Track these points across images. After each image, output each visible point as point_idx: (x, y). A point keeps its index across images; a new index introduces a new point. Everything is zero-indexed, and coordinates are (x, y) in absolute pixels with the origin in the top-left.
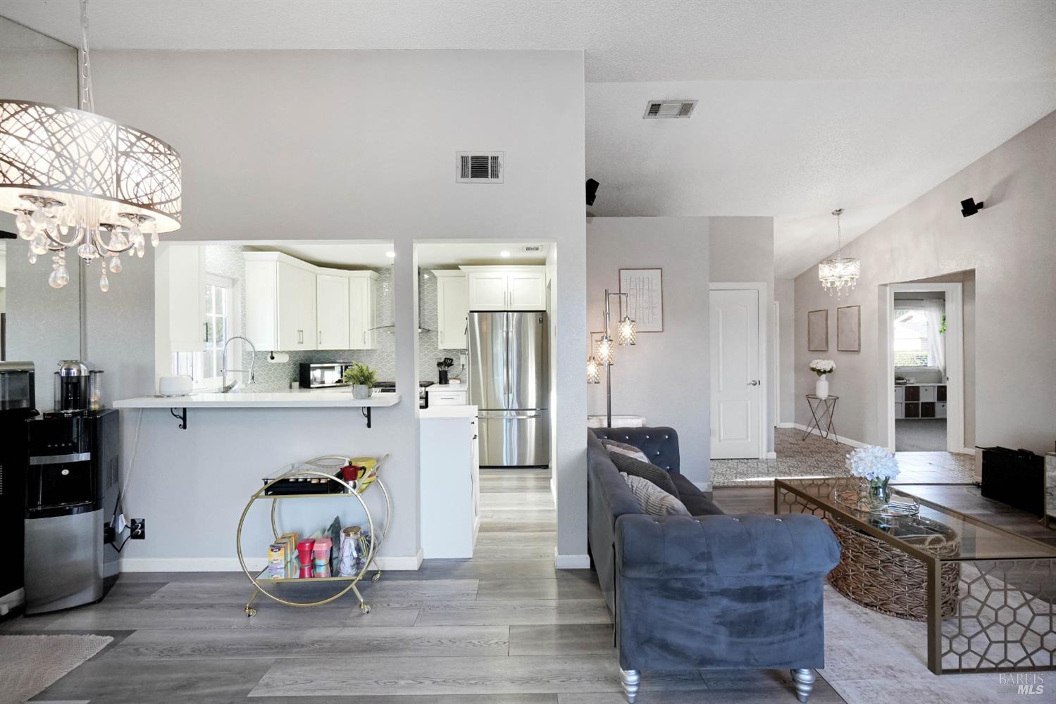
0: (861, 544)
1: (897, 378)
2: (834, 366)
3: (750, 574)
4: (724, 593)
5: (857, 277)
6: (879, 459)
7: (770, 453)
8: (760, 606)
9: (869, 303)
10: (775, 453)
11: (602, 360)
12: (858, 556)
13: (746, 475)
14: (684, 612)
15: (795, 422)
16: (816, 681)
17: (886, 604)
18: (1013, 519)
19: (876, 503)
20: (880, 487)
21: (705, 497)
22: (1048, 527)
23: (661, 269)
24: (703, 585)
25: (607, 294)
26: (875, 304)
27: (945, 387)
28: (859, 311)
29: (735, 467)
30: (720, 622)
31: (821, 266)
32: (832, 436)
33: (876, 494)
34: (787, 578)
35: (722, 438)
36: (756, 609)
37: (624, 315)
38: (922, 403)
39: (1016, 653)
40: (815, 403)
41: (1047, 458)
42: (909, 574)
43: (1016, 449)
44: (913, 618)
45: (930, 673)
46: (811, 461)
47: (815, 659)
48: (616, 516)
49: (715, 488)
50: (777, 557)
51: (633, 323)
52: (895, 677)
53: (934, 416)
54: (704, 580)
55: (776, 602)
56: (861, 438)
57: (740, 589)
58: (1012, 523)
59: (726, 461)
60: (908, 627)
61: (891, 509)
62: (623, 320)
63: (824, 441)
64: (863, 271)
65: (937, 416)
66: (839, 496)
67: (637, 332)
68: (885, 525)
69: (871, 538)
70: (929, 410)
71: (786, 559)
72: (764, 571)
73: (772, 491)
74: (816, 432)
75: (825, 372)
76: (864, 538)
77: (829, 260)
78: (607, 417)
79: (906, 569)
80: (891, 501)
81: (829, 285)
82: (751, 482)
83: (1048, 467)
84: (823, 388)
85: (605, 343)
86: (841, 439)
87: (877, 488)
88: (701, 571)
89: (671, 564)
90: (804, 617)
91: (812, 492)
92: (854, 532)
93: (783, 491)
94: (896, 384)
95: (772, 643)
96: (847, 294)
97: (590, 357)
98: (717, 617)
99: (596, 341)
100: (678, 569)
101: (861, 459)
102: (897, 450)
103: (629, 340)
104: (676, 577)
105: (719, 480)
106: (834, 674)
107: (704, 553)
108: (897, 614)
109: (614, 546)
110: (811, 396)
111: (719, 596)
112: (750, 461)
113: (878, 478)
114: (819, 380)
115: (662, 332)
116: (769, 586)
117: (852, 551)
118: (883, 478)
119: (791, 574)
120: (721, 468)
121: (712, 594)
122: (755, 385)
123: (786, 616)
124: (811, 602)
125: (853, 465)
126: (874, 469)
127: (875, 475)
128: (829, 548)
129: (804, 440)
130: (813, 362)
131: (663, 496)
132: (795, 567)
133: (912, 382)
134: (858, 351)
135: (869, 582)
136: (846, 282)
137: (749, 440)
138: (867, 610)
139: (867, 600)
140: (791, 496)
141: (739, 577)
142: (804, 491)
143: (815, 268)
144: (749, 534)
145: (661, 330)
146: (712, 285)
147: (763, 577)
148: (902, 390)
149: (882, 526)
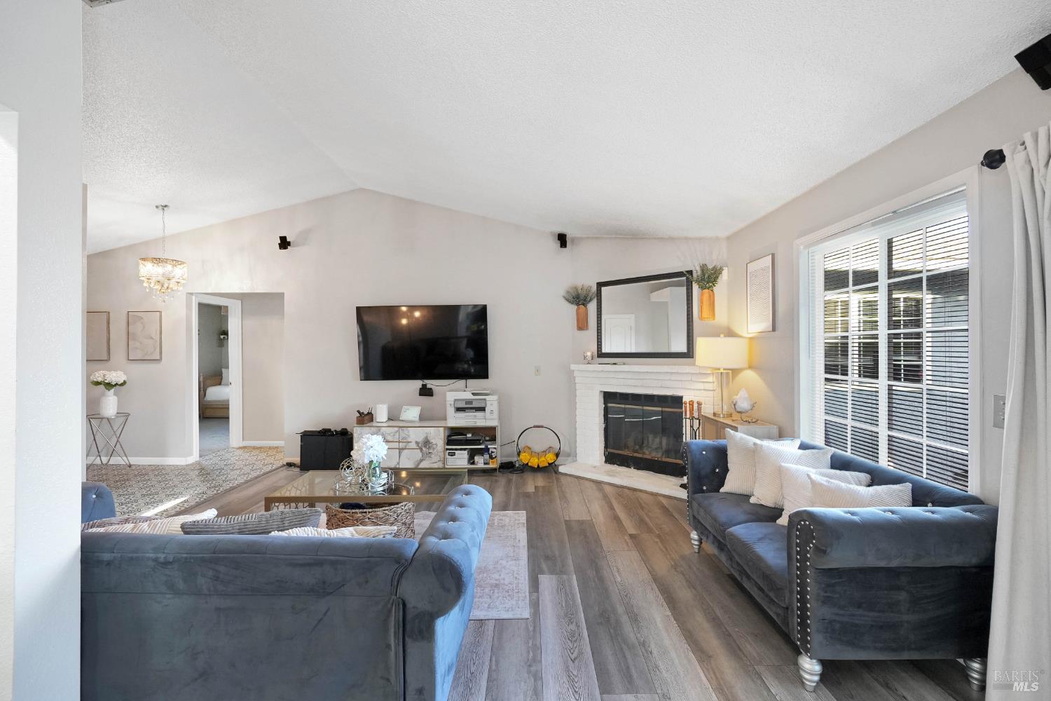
2: (129, 378)
9: (174, 310)
19: (374, 480)
26: (182, 312)
28: (160, 317)
33: (375, 473)
41: (356, 430)
75: (115, 385)
83: (355, 435)
84: (111, 406)
87: (375, 468)
110: (93, 417)
114: (106, 395)
130: (101, 375)
134: (158, 360)
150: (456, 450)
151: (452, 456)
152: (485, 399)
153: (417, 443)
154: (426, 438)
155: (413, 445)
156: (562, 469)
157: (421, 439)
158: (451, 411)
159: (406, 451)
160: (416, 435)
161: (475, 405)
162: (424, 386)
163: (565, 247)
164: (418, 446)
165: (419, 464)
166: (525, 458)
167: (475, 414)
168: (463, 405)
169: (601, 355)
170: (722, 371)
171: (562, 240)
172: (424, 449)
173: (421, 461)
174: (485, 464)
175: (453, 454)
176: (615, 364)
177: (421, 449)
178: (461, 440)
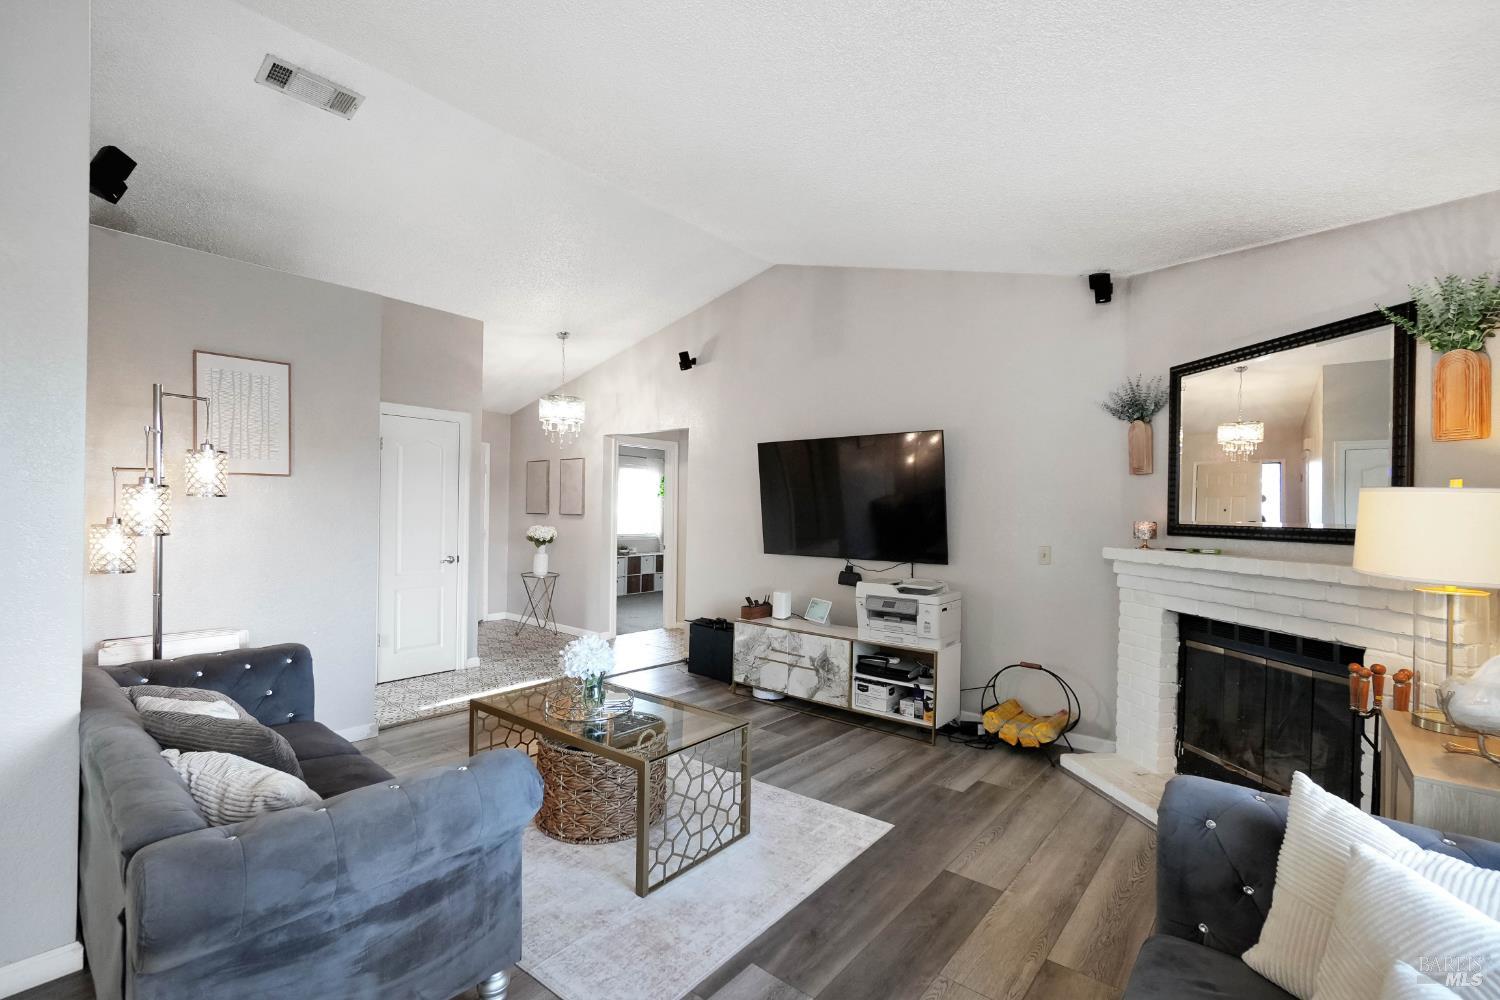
0: (573, 764)
1: (621, 548)
2: (556, 534)
3: (416, 868)
4: (371, 916)
5: (582, 422)
6: (594, 652)
7: (471, 659)
8: (431, 911)
9: (596, 456)
10: (478, 659)
11: (139, 524)
12: (569, 781)
13: (435, 698)
14: (291, 984)
15: (508, 611)
16: (512, 979)
17: (597, 832)
18: (710, 692)
19: (591, 707)
20: (594, 686)
21: (358, 753)
22: (734, 693)
23: (289, 364)
24: (330, 919)
25: (157, 393)
26: (600, 458)
27: (662, 556)
28: (584, 463)
29: (419, 688)
30: (363, 967)
31: (542, 401)
32: (551, 626)
33: (591, 696)
34: (472, 853)
35: (399, 647)
36: (426, 919)
37: (201, 440)
38: (643, 575)
39: (709, 837)
40: (531, 583)
41: (736, 624)
42: (621, 786)
43: (714, 619)
44: (625, 837)
45: (639, 898)
46: (524, 662)
47: (508, 954)
48: (128, 854)
49: (382, 729)
50: (456, 828)
51: (222, 456)
52: (603, 922)
53: (652, 588)
54: (334, 909)
55: (457, 895)
56: (582, 625)
57: (397, 900)
58: (709, 697)
59: (405, 682)
60: (620, 850)
61: (607, 709)
62: (199, 448)
63: (542, 632)
64: (588, 413)
65: (656, 589)
66: (551, 707)
67: (229, 474)
68: (600, 733)
69: (584, 753)
70: (648, 581)
71: (469, 827)
72: (438, 855)
73: (466, 716)
74: (532, 621)
75: (544, 542)
76: (577, 756)
77: (552, 396)
78: (151, 639)
79: (619, 781)
80: (607, 702)
81: (550, 428)
82: (442, 707)
83: (736, 633)
84: (541, 564)
85: (149, 490)
86: (561, 628)
87: (592, 688)
88: (323, 898)
89: (260, 908)
90: (496, 900)
91: (519, 709)
92: (566, 751)
93: (481, 714)
94: (619, 554)
95: (450, 960)
96: (570, 443)
97: (109, 521)
98: (356, 962)
99: (124, 485)
100: (275, 912)
101: (576, 655)
102: (619, 633)
103: (210, 486)
104: (273, 927)
105: (390, 716)
106: (536, 956)
107: (332, 865)
108: (609, 838)
109: (122, 918)
110: (527, 575)
111: (363, 925)
112: (441, 675)
113: (593, 675)
114: (536, 552)
115: (289, 475)
116: (447, 875)
117: (564, 776)
118: (598, 675)
119: (479, 844)
120: (396, 694)
121: (349, 927)
122: (451, 562)
123: (469, 909)
124: (506, 873)
125: (567, 664)
126: (590, 666)
127: (590, 673)
128: (530, 791)
129: (517, 634)
130: (531, 529)
131: (259, 776)
132: (482, 835)
133: (635, 552)
134: (581, 515)
135: (582, 810)
136: (570, 426)
137: (442, 645)
138: (580, 847)
139: (578, 834)
140: (493, 720)
141: (397, 880)
142: (510, 710)
143: (534, 407)
144: (414, 805)
145: (287, 473)
146: (385, 407)
147: (436, 866)
148: (624, 562)
149: (596, 734)
150: (870, 682)
151: (863, 691)
152: (916, 601)
153: (812, 660)
154: (825, 654)
155: (806, 662)
156: (1067, 761)
157: (817, 654)
158: (862, 615)
159: (796, 670)
160: (812, 647)
161: (899, 609)
162: (849, 569)
163: (1108, 299)
164: (813, 665)
165: (813, 695)
166: (990, 723)
167: (901, 625)
168: (879, 607)
169: (1175, 528)
170: (1450, 590)
171: (1102, 287)
172: (821, 671)
173: (817, 689)
174: (916, 716)
175: (864, 689)
176: (1196, 551)
177: (817, 671)
178: (878, 667)
